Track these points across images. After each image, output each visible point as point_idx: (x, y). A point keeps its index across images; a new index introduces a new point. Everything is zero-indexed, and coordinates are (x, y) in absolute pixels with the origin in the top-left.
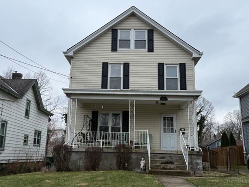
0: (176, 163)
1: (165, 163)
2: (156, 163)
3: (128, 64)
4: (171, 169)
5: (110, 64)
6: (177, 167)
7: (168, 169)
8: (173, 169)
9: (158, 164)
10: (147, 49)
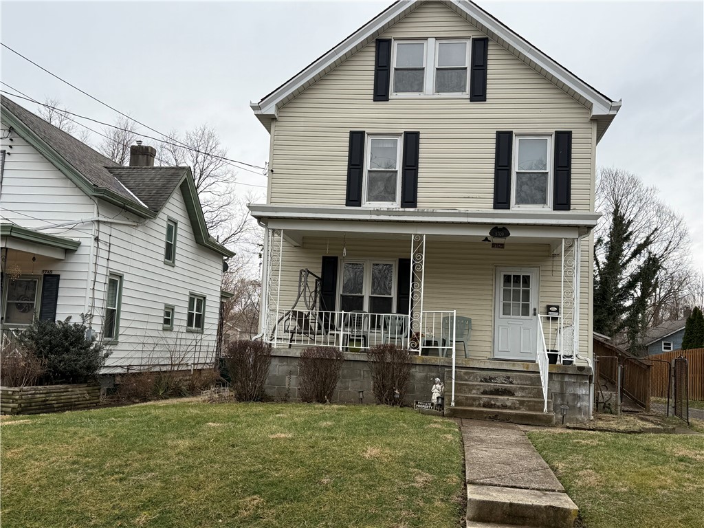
0: (519, 394)
1: (491, 393)
2: (470, 391)
3: (417, 134)
4: (505, 407)
5: (369, 134)
6: (522, 403)
7: (498, 407)
8: (510, 408)
9: (474, 394)
10: (467, 94)
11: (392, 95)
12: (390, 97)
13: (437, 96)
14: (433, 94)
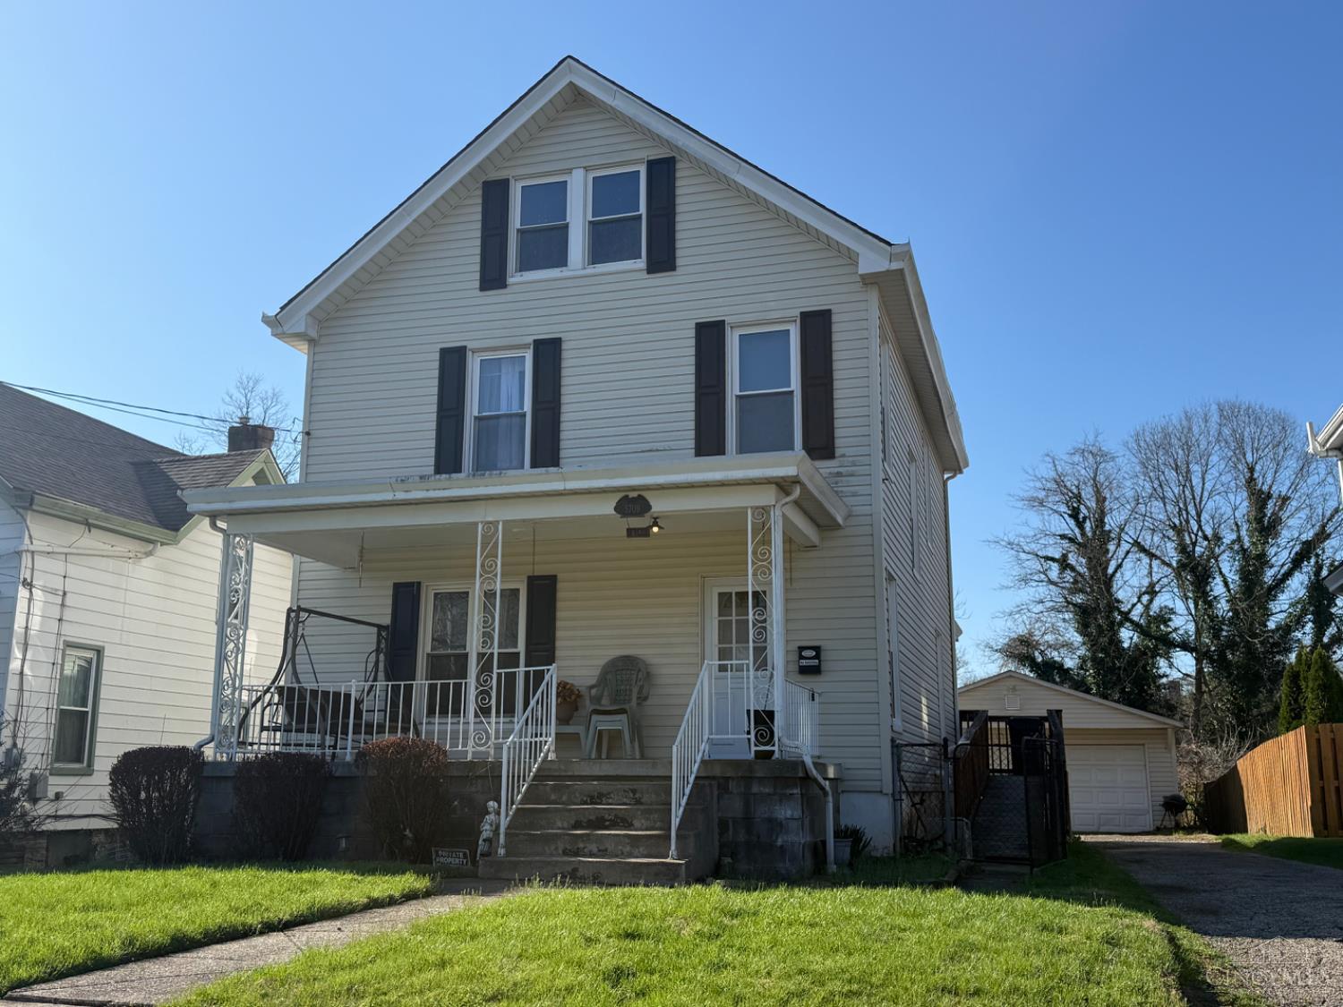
0: (642, 824)
1: (591, 824)
2: (551, 822)
3: (558, 342)
4: (603, 852)
5: (473, 351)
9: (556, 828)
11: (514, 278)
12: (510, 280)
13: (591, 270)
14: (585, 268)
